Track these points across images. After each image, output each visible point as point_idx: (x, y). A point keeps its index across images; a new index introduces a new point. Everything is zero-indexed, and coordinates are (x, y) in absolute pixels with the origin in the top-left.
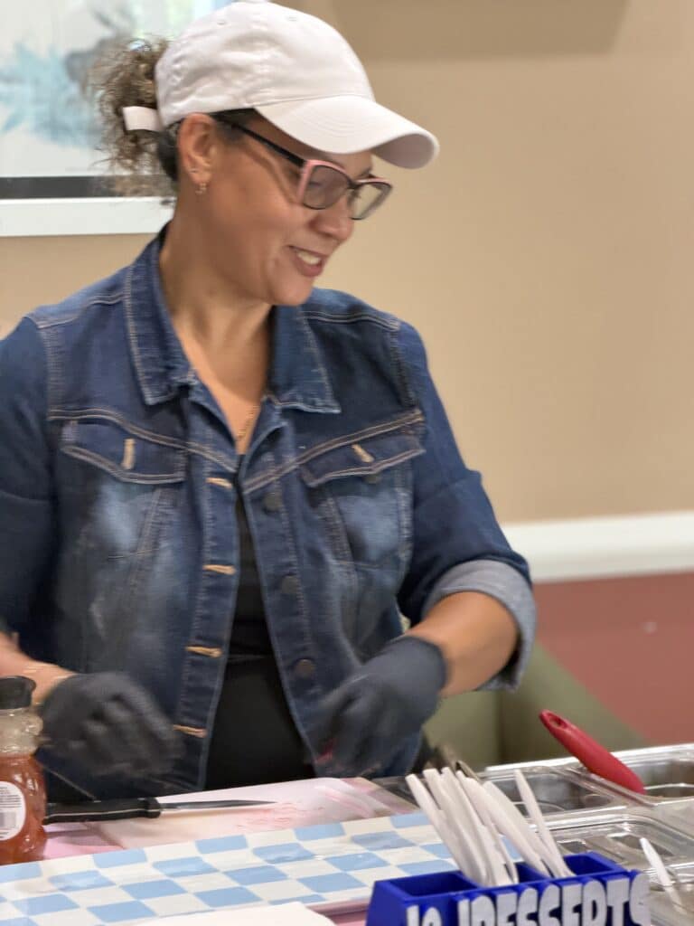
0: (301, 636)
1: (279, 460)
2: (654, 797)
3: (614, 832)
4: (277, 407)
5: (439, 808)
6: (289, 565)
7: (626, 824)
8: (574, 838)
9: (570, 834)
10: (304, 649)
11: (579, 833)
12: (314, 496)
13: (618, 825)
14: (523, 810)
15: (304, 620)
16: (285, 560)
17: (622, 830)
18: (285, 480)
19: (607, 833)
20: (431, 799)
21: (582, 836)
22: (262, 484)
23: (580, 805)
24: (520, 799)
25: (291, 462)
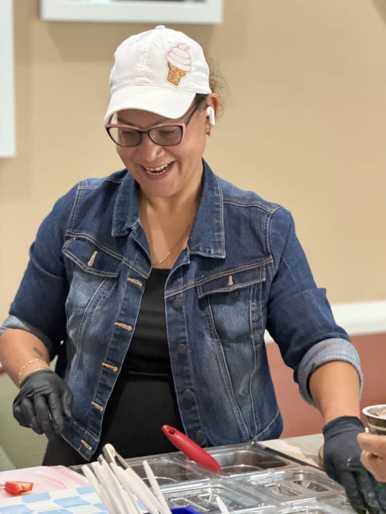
0: (189, 377)
1: (185, 282)
2: (226, 473)
3: (203, 494)
4: (188, 253)
5: (100, 483)
6: (184, 338)
7: (209, 489)
8: (180, 497)
9: (179, 495)
10: (190, 384)
11: (183, 494)
12: (202, 303)
13: (205, 490)
14: (148, 483)
15: (191, 368)
16: (181, 335)
17: (207, 493)
18: (186, 292)
19: (199, 494)
20: (95, 477)
21: (185, 496)
22: (175, 294)
23: (184, 478)
24: (146, 476)
25: (191, 283)
